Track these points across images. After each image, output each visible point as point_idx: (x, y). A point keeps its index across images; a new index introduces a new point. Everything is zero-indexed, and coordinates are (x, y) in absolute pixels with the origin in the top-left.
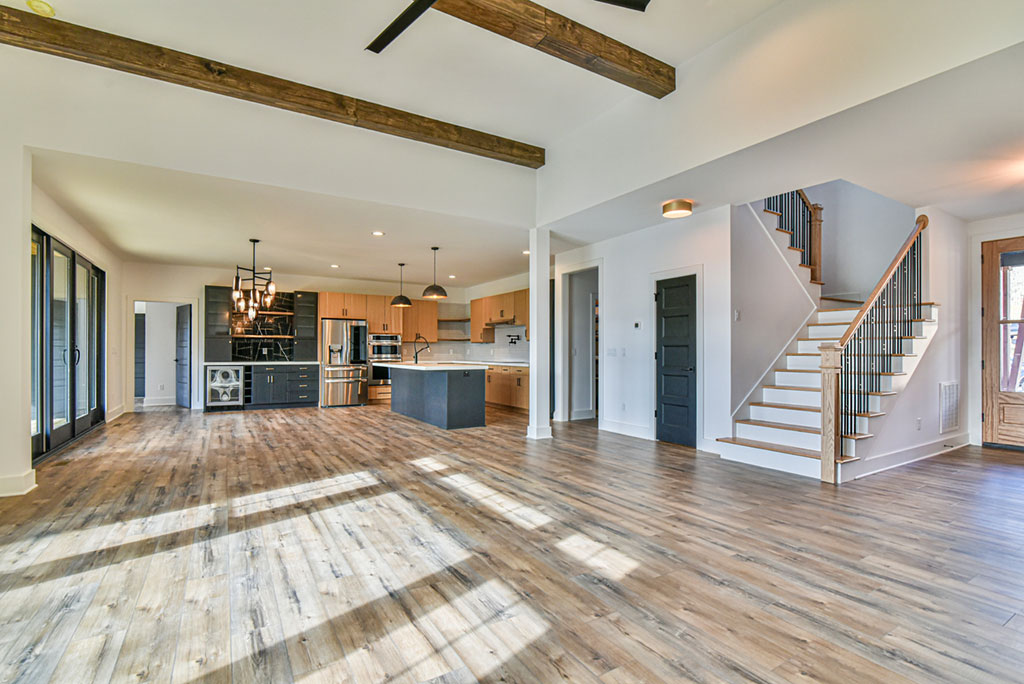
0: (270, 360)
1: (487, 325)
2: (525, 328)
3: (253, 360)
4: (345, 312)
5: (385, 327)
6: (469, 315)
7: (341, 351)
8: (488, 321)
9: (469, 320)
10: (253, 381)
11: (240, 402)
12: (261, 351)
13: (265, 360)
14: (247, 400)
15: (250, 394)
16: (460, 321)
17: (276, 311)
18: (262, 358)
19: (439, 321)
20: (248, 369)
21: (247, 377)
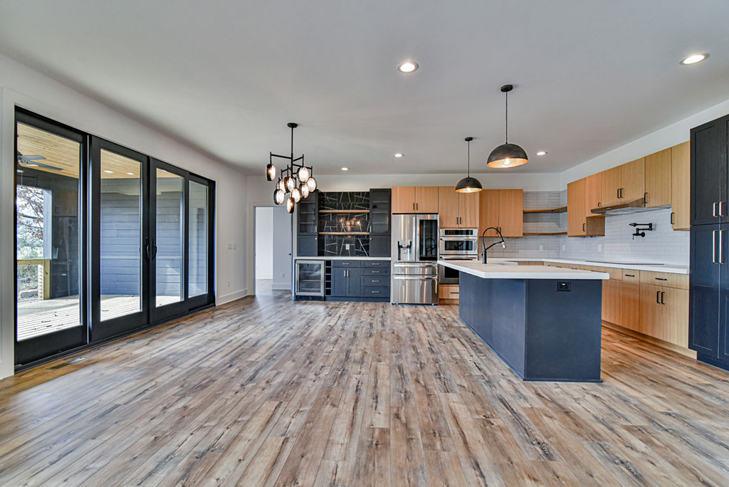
0: (352, 255)
1: (593, 211)
2: (670, 211)
3: (338, 255)
4: (415, 206)
5: (459, 221)
6: (564, 203)
7: (410, 247)
8: (595, 207)
9: (564, 210)
10: (332, 274)
11: (322, 294)
12: (344, 247)
13: (348, 255)
14: (328, 292)
15: (330, 287)
16: (553, 211)
17: (357, 209)
18: (345, 253)
19: (524, 213)
20: (328, 263)
21: (328, 271)
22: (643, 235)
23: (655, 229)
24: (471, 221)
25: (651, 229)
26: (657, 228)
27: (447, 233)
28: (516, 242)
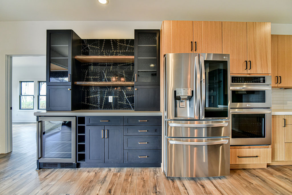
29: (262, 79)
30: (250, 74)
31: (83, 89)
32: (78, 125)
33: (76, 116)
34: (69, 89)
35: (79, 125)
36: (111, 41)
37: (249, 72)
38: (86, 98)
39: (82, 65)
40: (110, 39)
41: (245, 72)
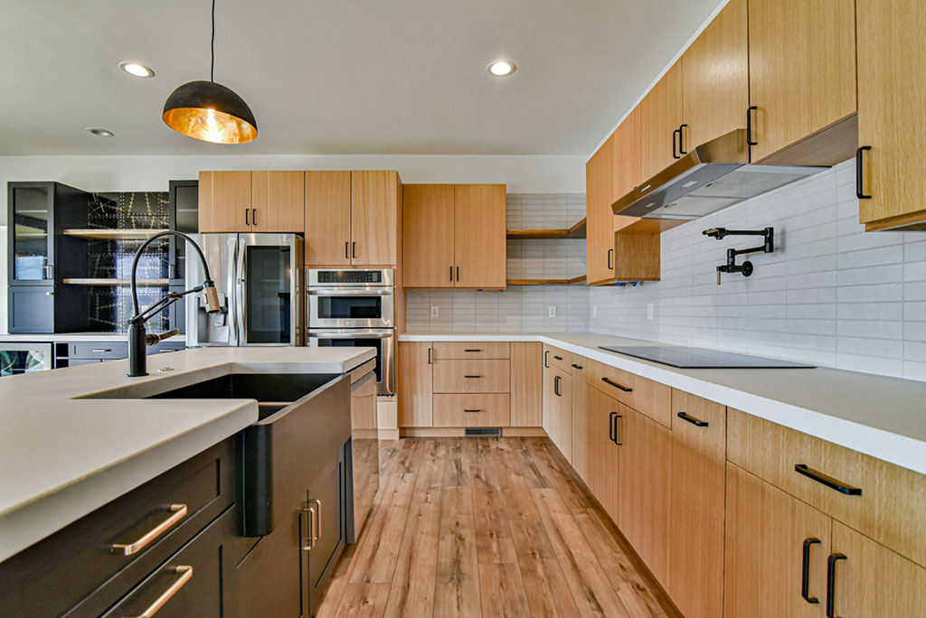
22: (747, 269)
23: (782, 249)
24: (380, 252)
25: (769, 247)
26: (789, 242)
27: (324, 277)
28: (501, 300)
29: (375, 276)
30: (355, 266)
31: (91, 292)
32: (56, 358)
33: (52, 343)
34: (48, 294)
35: (58, 358)
36: (146, 195)
37: (354, 262)
38: (98, 308)
39: (89, 244)
40: (144, 193)
41: (347, 262)
